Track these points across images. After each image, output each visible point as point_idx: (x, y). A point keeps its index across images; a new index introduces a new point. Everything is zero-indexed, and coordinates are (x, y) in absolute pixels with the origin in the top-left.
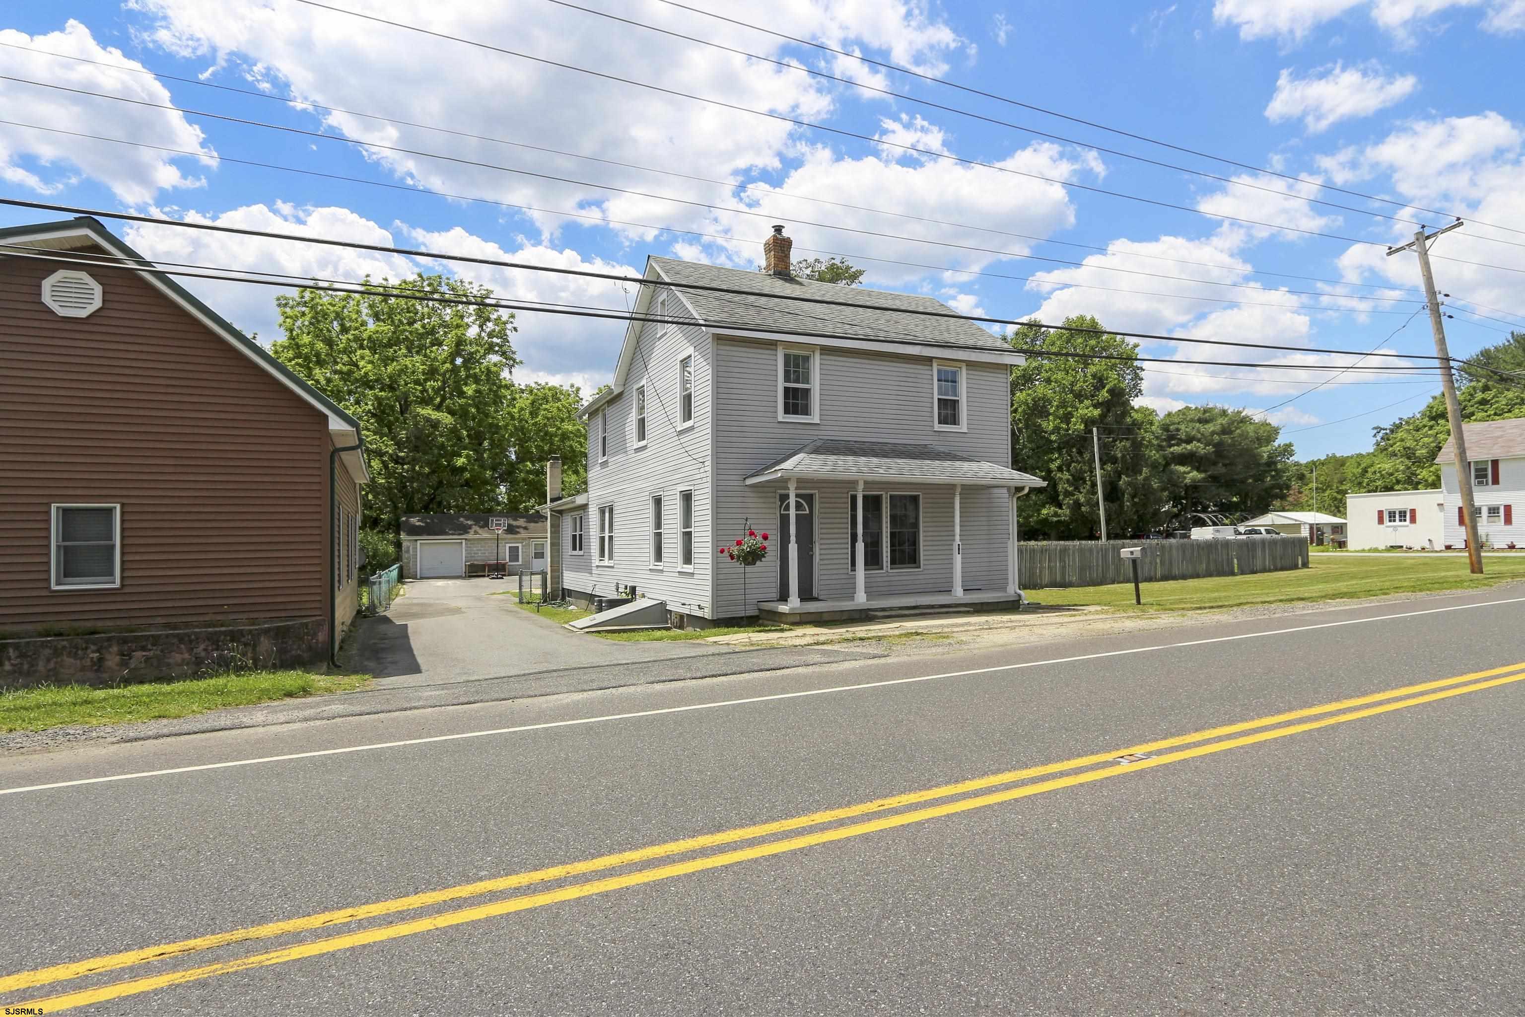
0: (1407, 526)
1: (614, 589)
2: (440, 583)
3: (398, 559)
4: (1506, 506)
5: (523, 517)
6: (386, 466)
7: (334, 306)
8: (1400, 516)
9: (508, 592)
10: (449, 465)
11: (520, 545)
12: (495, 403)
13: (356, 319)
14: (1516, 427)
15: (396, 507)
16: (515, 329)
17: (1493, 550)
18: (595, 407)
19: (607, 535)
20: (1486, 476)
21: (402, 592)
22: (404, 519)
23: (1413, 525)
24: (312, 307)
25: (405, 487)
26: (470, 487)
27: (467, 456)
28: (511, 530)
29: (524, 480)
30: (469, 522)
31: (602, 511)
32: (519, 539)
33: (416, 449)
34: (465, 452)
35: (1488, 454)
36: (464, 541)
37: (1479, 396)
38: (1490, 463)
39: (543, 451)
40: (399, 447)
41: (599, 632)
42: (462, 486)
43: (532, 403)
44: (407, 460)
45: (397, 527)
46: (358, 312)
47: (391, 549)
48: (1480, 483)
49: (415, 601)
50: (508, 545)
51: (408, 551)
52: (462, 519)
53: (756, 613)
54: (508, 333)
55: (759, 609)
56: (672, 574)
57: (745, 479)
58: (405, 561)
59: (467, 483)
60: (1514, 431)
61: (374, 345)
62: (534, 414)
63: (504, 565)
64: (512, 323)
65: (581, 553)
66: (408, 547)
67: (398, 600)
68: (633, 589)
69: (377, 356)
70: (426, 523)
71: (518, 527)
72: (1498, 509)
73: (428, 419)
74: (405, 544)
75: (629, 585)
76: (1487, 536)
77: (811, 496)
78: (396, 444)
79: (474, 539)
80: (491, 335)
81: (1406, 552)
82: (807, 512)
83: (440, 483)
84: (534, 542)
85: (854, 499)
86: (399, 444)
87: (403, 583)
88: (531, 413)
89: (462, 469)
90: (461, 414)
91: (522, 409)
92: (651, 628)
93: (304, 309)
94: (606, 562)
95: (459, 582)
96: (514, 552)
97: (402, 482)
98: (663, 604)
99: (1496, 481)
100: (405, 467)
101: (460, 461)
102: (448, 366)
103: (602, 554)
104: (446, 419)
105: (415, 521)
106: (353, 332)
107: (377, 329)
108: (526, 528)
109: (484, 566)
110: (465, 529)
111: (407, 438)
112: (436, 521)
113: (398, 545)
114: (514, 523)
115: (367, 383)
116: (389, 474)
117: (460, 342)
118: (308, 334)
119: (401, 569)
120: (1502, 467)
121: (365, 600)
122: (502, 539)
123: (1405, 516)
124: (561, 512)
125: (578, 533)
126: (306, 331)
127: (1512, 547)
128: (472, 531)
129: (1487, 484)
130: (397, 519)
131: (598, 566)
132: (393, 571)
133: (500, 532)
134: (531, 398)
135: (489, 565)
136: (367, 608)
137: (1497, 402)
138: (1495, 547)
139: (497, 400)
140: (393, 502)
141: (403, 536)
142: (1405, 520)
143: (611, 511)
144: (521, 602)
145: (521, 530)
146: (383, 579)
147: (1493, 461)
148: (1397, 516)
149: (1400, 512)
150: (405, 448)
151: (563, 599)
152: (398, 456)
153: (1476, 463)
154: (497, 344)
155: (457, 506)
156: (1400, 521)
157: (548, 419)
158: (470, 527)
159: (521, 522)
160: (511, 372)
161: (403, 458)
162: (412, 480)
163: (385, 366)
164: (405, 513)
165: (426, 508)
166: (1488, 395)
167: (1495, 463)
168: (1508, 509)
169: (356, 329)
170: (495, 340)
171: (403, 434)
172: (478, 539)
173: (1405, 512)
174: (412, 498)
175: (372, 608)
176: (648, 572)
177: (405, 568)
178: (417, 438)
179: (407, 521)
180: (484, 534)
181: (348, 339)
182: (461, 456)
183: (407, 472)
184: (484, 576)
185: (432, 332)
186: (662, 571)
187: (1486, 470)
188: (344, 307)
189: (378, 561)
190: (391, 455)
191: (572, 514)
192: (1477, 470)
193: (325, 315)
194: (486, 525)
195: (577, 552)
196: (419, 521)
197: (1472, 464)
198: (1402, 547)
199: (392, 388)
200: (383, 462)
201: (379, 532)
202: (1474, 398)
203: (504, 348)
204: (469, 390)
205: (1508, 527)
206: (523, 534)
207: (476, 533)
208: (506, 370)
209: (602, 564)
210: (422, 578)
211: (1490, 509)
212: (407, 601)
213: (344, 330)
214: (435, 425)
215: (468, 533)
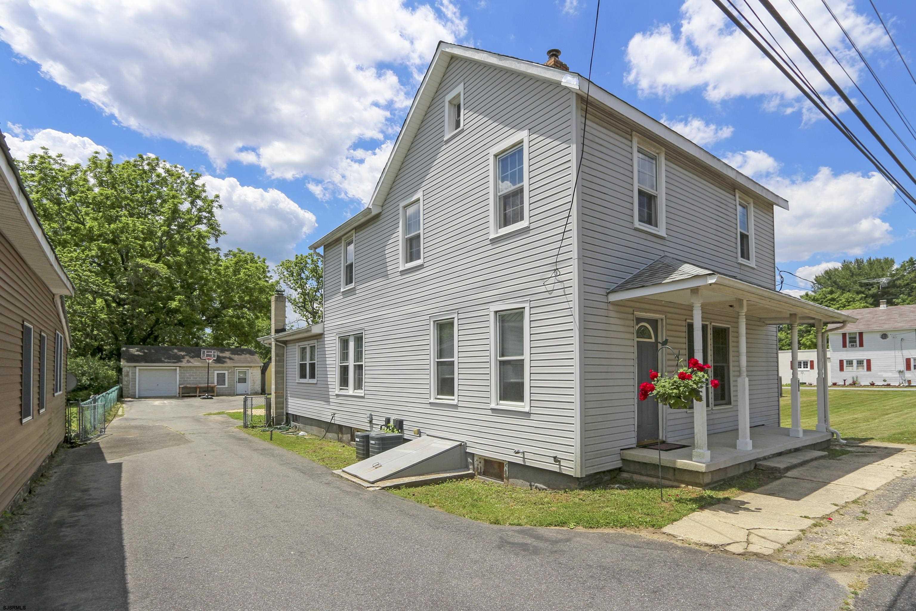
0: (809, 371)
1: (367, 420)
2: (157, 402)
3: (118, 382)
4: (867, 360)
5: (227, 351)
6: (108, 306)
7: (63, 172)
8: (804, 365)
9: (223, 413)
10: (164, 307)
11: (226, 372)
12: (203, 262)
13: (83, 185)
14: (870, 313)
15: (116, 339)
16: (220, 206)
17: (861, 386)
18: (338, 235)
19: (351, 363)
20: (855, 342)
21: (120, 412)
22: (124, 349)
23: (812, 370)
24: (41, 170)
25: (125, 323)
26: (183, 326)
27: (180, 301)
28: (219, 360)
29: (228, 322)
30: (183, 353)
31: (344, 342)
32: (225, 367)
33: (136, 292)
34: (178, 297)
35: (857, 328)
36: (178, 368)
37: (829, 297)
38: (858, 334)
39: (243, 301)
40: (120, 290)
41: (397, 487)
42: (176, 325)
43: (236, 263)
44: (127, 301)
45: (117, 355)
46: (86, 181)
47: (113, 373)
48: (852, 346)
49: (133, 423)
50: (216, 372)
51: (127, 375)
52: (176, 351)
53: (619, 464)
54: (214, 210)
55: (623, 460)
56: (483, 412)
57: (608, 293)
58: (125, 383)
59: (180, 323)
60: (869, 315)
61: (98, 205)
62: (236, 272)
63: (213, 388)
64: (217, 201)
65: (314, 381)
66: (128, 372)
67: (115, 422)
68: (400, 424)
69: (101, 214)
70: (144, 352)
71: (225, 358)
72: (863, 361)
73: (147, 270)
74: (124, 370)
75: (393, 417)
76: (857, 377)
77: (656, 321)
78: (117, 288)
79: (187, 367)
80: (200, 210)
81: (807, 386)
82: (653, 340)
83: (157, 321)
84: (238, 370)
85: (690, 327)
86: (120, 288)
87: (123, 402)
88: (234, 271)
89: (176, 311)
90: (176, 268)
91: (227, 267)
92: (455, 477)
93: (33, 172)
94: (351, 391)
95: (173, 402)
96: (221, 378)
97: (122, 318)
98: (462, 446)
99: (861, 345)
100: (126, 306)
101: (174, 304)
102: (165, 228)
103: (344, 382)
104: (161, 268)
105: (134, 351)
106: (79, 194)
107: (101, 192)
108: (230, 359)
109: (196, 388)
110: (179, 359)
111: (127, 283)
112: (153, 351)
113: (119, 370)
114: (221, 355)
115: (91, 238)
116: (110, 311)
117: (175, 211)
118: (37, 192)
119: (121, 390)
120: (865, 337)
121: (74, 426)
122: (212, 367)
123: (807, 365)
124: (285, 343)
125: (308, 362)
126: (35, 190)
127: (873, 384)
128: (185, 360)
129: (856, 346)
130: (119, 349)
131: (337, 395)
132: (113, 393)
133: (211, 361)
134: (236, 259)
135: (200, 388)
136: (77, 436)
137: (841, 300)
138: (863, 384)
139: (205, 261)
140: (115, 335)
141: (123, 363)
142: (807, 367)
143: (359, 339)
144: (246, 426)
145: (227, 360)
146: (99, 403)
147: (859, 333)
148: (802, 365)
149: (804, 362)
150: (127, 291)
151: (288, 423)
152: (119, 298)
153: (850, 334)
154: (205, 217)
155: (170, 341)
156: (804, 367)
157: (249, 276)
158: (183, 357)
159: (227, 354)
160: (217, 240)
161: (124, 300)
162: (132, 317)
163: (109, 224)
164: (126, 344)
165: (144, 341)
166: (835, 296)
167: (861, 334)
168: (869, 361)
169: (82, 192)
170: (204, 214)
171: (124, 281)
172: (190, 367)
173: (807, 362)
174: (131, 333)
175: (84, 433)
176: (428, 406)
177: (124, 389)
178: (138, 285)
179: (127, 351)
180: (196, 362)
181: (74, 199)
182: (175, 301)
183: (128, 310)
184: (195, 396)
185: (151, 202)
186: (456, 406)
187: (855, 338)
188: (72, 174)
189: (99, 383)
190: (113, 297)
191: (300, 344)
192: (850, 338)
193: (54, 179)
194: (199, 356)
195: (307, 380)
196: (137, 351)
197: (847, 335)
198: (805, 383)
199: (113, 242)
200: (106, 301)
201: (101, 358)
202: (827, 297)
203: (211, 221)
204: (183, 250)
205: (869, 372)
206: (229, 363)
207: (188, 362)
208: (213, 239)
209: (343, 392)
210: (140, 398)
211: (858, 362)
212: (124, 423)
213: (71, 193)
214: (154, 274)
215: (181, 362)
